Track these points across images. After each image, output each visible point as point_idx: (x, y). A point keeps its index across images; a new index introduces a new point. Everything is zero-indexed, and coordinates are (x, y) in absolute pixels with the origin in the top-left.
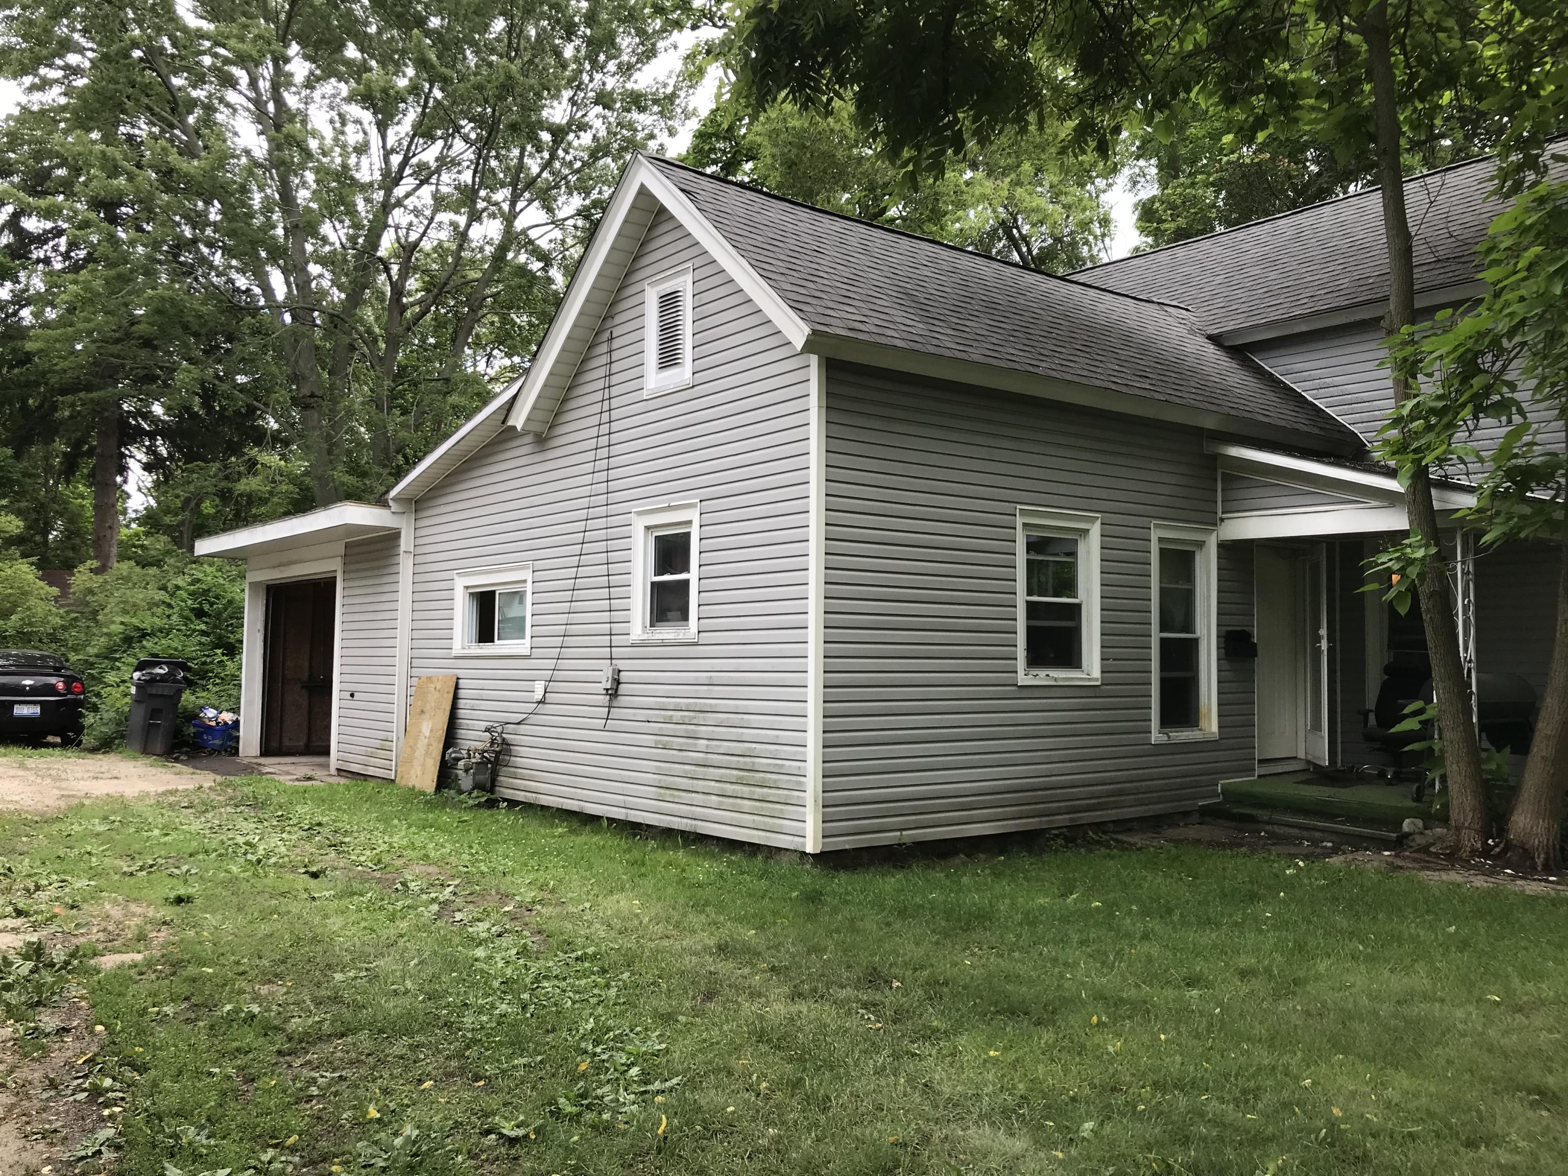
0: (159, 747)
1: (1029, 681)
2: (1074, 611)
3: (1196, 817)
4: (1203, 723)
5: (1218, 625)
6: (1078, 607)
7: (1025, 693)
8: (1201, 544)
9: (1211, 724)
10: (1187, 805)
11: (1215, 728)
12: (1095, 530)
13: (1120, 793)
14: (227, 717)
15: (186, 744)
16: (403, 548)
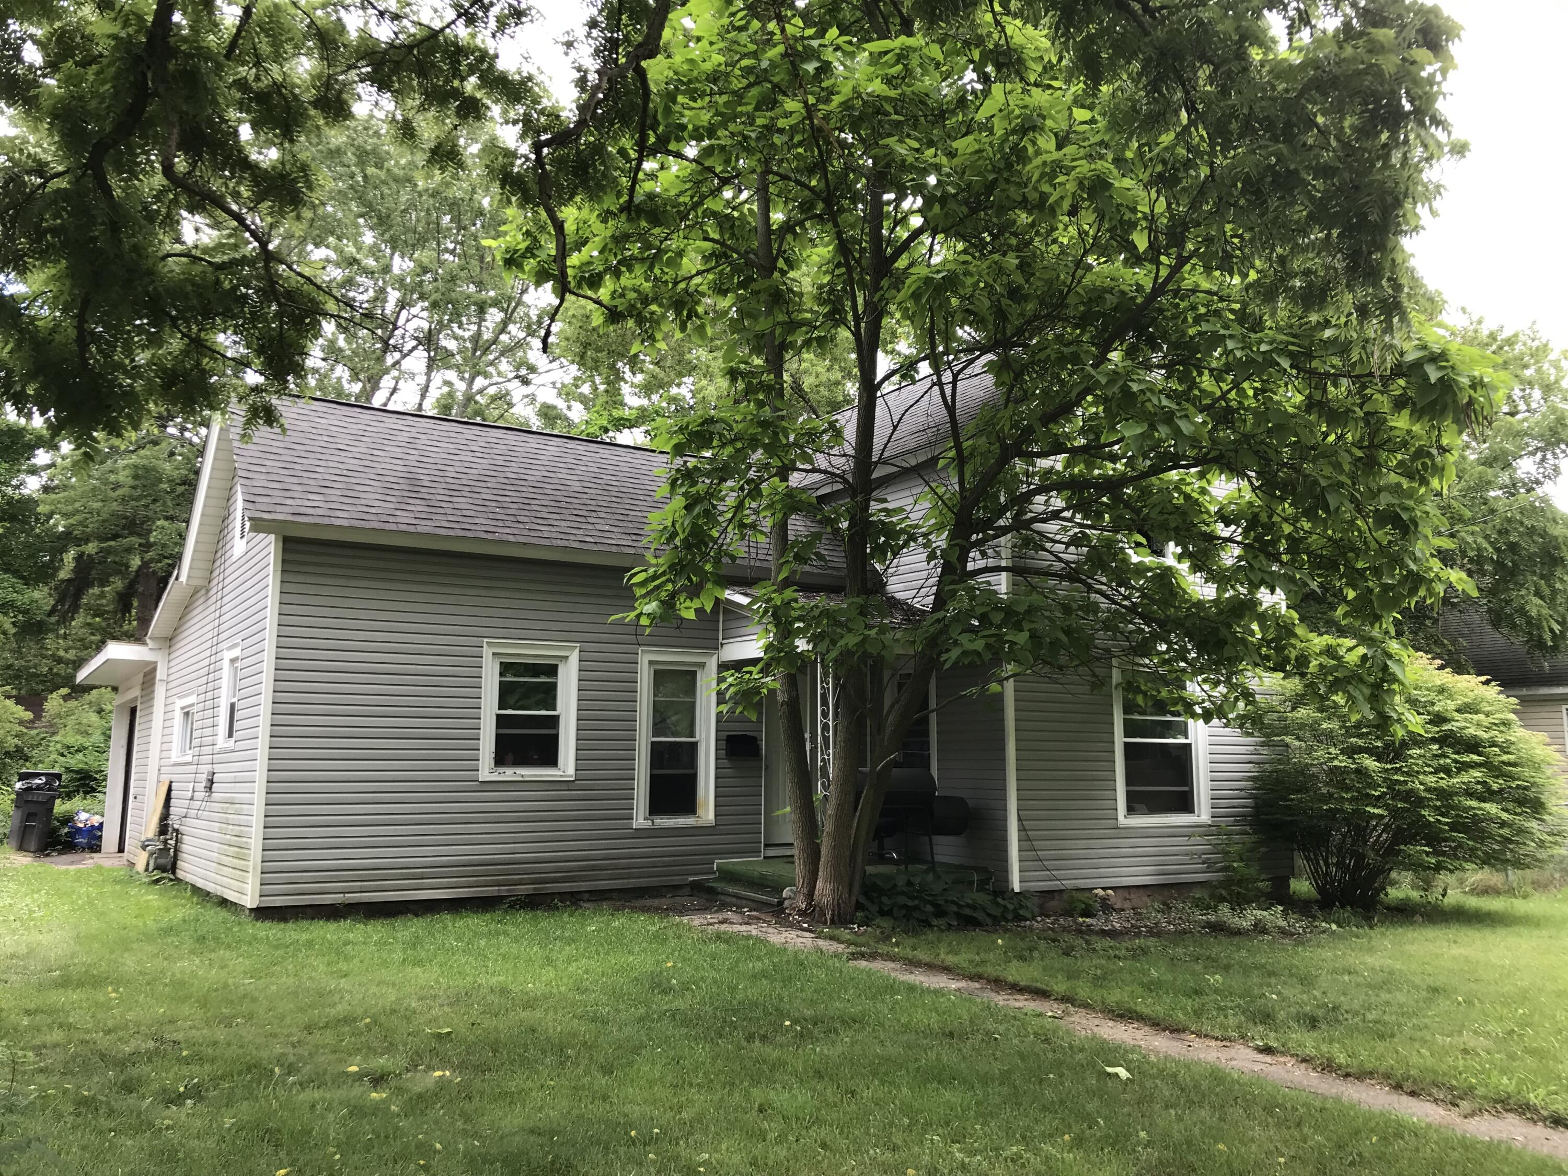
0: (33, 846)
1: (495, 777)
2: (554, 722)
3: (687, 890)
4: (700, 811)
5: (717, 731)
6: (556, 719)
7: (485, 788)
8: (702, 665)
9: (707, 812)
10: (677, 880)
11: (711, 816)
12: (574, 657)
13: (593, 868)
14: (96, 820)
15: (60, 843)
16: (158, 677)
